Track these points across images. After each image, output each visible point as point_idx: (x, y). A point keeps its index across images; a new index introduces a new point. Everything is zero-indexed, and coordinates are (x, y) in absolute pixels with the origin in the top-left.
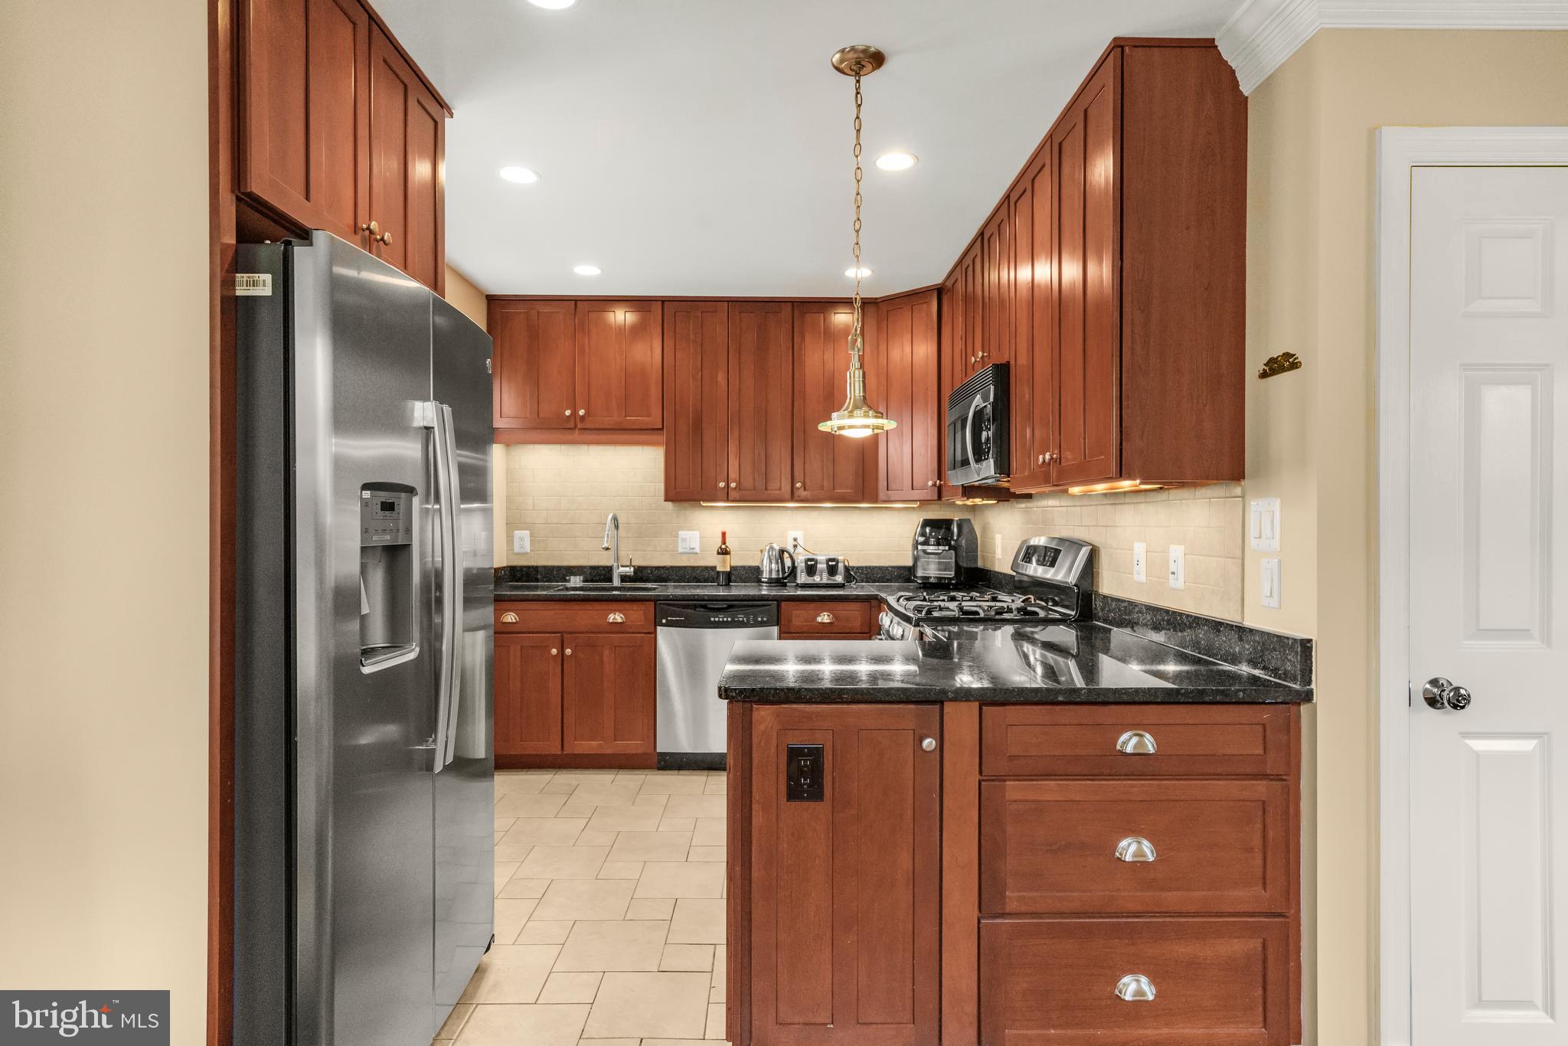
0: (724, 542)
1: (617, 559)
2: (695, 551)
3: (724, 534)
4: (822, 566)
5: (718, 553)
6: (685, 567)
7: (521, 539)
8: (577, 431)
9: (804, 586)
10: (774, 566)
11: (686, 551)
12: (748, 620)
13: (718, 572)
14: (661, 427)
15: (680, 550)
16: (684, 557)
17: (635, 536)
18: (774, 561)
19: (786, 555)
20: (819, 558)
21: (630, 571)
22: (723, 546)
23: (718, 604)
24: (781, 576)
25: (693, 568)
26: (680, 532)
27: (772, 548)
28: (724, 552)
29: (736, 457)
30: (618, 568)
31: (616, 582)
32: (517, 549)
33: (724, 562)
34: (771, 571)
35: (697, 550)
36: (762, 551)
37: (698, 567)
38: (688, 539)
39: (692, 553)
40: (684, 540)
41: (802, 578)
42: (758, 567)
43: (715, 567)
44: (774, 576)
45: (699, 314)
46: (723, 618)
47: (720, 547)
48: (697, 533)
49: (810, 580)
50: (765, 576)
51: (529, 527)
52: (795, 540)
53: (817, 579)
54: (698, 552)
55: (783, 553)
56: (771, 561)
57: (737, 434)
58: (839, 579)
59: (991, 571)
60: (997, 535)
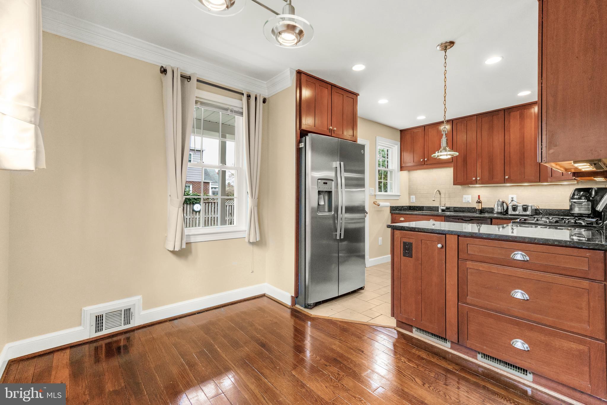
0: (479, 198)
1: (440, 204)
2: (469, 202)
3: (479, 196)
5: (477, 203)
6: (465, 208)
7: (413, 198)
8: (425, 165)
9: (511, 215)
10: (499, 208)
11: (466, 202)
13: (477, 209)
14: (452, 161)
15: (464, 202)
16: (465, 204)
17: (448, 197)
18: (499, 206)
19: (504, 204)
20: (519, 204)
21: (444, 208)
22: (479, 200)
23: (466, 219)
24: (502, 211)
25: (468, 208)
26: (464, 196)
27: (499, 201)
28: (479, 202)
29: (480, 169)
30: (441, 207)
31: (440, 211)
32: (411, 201)
33: (479, 206)
34: (498, 209)
36: (494, 202)
37: (470, 208)
38: (467, 198)
39: (468, 202)
40: (465, 198)
41: (510, 212)
42: (493, 208)
43: (476, 208)
44: (499, 211)
45: (466, 122)
47: (478, 201)
48: (470, 196)
49: (514, 213)
50: (496, 210)
51: (415, 194)
52: (512, 198)
53: (517, 213)
54: (471, 202)
55: (503, 202)
56: (498, 206)
57: (480, 161)
58: (528, 213)
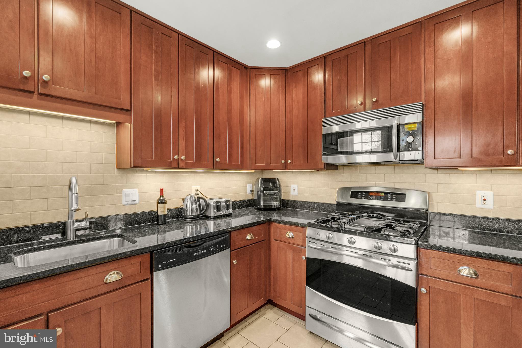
0: (162, 195)
2: (135, 202)
3: (162, 190)
5: (159, 203)
6: (129, 215)
9: (215, 218)
10: (194, 206)
11: (129, 203)
12: (216, 248)
13: (157, 215)
14: (129, 110)
15: (124, 203)
16: (127, 207)
18: (194, 204)
19: (201, 199)
20: (222, 200)
21: (84, 224)
22: (162, 198)
24: (198, 213)
26: (124, 190)
27: (192, 197)
28: (162, 202)
29: (183, 140)
31: (71, 236)
33: (162, 208)
34: (192, 211)
35: (137, 202)
36: (183, 200)
38: (130, 195)
39: (134, 203)
40: (127, 195)
41: (212, 213)
42: (184, 209)
44: (195, 214)
46: (201, 251)
47: (160, 199)
48: (137, 190)
49: (219, 213)
50: (189, 214)
52: (197, 190)
53: (222, 212)
54: (138, 203)
55: (199, 198)
56: (192, 205)
57: (184, 124)
58: (231, 211)
59: (288, 200)
60: (292, 185)
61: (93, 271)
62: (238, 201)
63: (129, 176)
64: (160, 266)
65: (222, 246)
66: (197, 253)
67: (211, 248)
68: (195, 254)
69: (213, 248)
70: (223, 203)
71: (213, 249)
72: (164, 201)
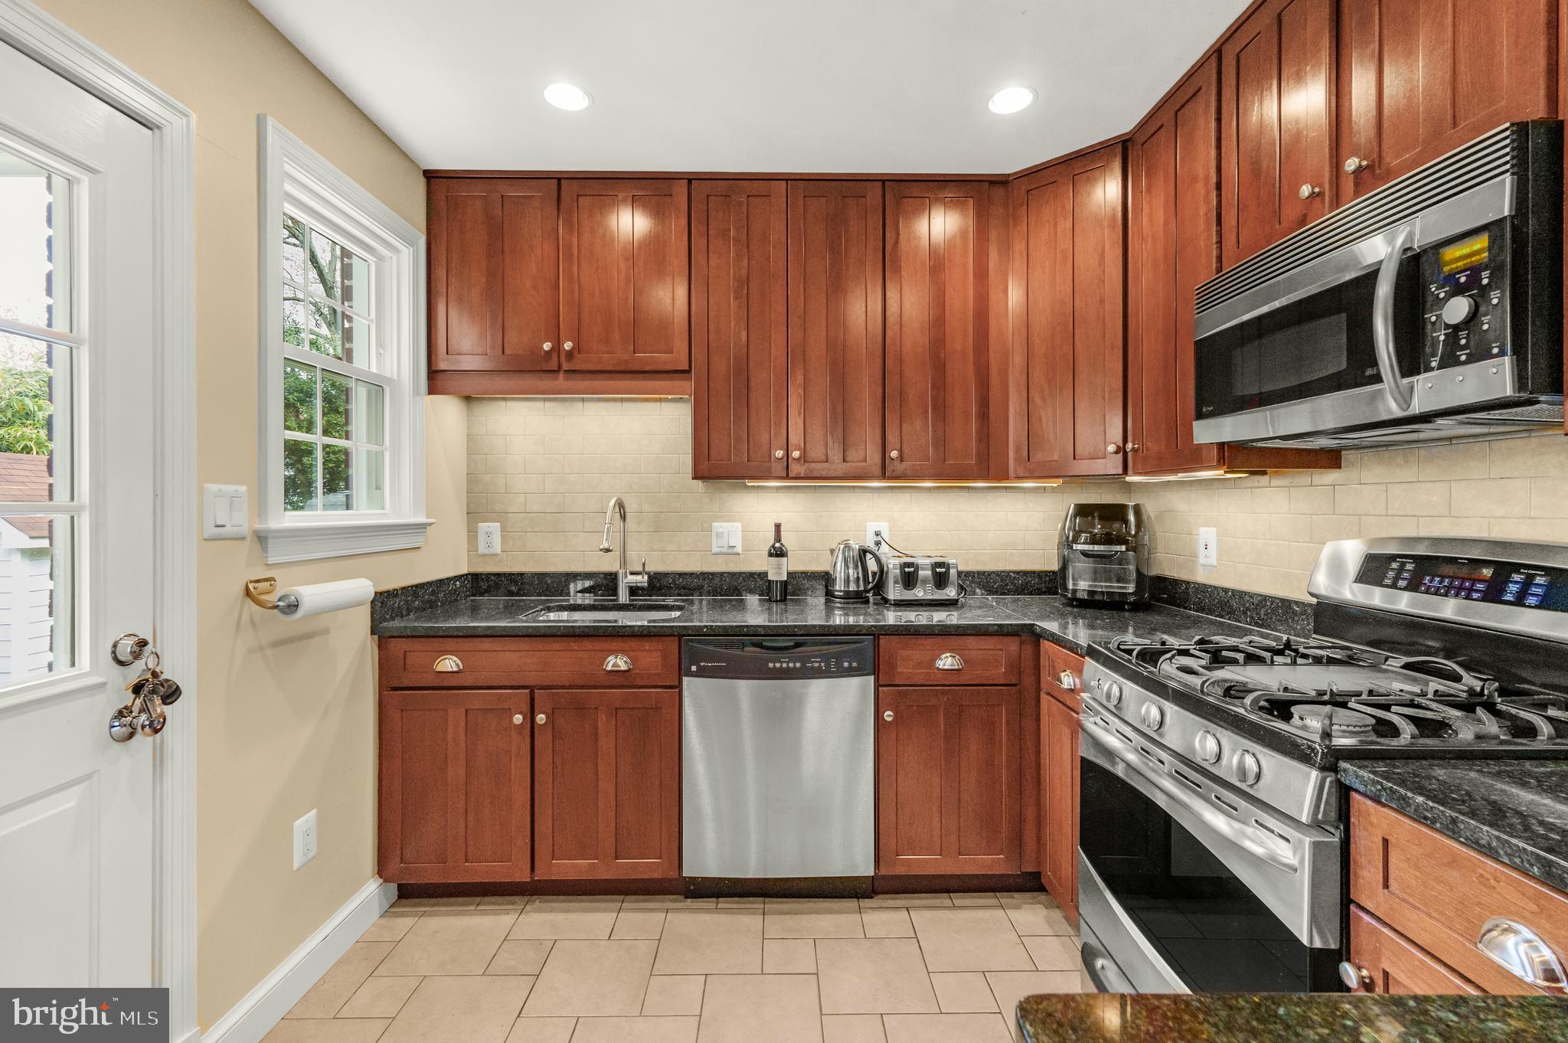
0: (778, 538)
1: (624, 562)
2: (735, 550)
3: (778, 527)
4: (925, 573)
5: (771, 555)
6: (722, 574)
7: (488, 534)
8: (561, 375)
9: (901, 604)
10: (851, 571)
11: (724, 550)
12: (828, 665)
13: (770, 582)
14: (688, 368)
15: (715, 550)
16: (721, 559)
17: (651, 530)
18: (851, 565)
19: (869, 556)
20: (920, 561)
21: (642, 580)
22: (777, 545)
24: (862, 588)
25: (733, 575)
26: (714, 524)
27: (847, 547)
28: (778, 553)
29: (800, 414)
30: (626, 577)
31: (623, 597)
32: (482, 549)
33: (779, 567)
34: (847, 581)
35: (739, 549)
36: (832, 551)
37: (740, 573)
38: (727, 535)
39: (731, 553)
40: (719, 535)
41: (894, 592)
42: (827, 573)
43: (766, 574)
44: (852, 587)
45: (744, 199)
46: (788, 662)
47: (773, 546)
48: (738, 526)
49: (909, 595)
50: (839, 587)
51: (501, 517)
52: (877, 534)
53: (919, 593)
54: (740, 551)
55: (864, 552)
56: (847, 566)
57: (800, 378)
58: (951, 592)
59: (1188, 583)
60: (1201, 529)
61: (587, 644)
62: (1018, 573)
63: (725, 496)
64: (694, 668)
65: (846, 665)
66: (778, 665)
67: (817, 662)
68: (771, 665)
69: (819, 662)
70: (923, 569)
71: (820, 666)
72: (782, 550)
